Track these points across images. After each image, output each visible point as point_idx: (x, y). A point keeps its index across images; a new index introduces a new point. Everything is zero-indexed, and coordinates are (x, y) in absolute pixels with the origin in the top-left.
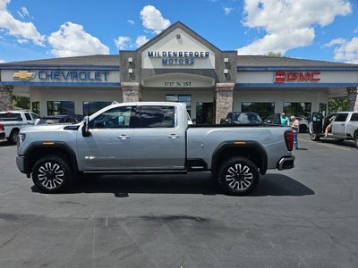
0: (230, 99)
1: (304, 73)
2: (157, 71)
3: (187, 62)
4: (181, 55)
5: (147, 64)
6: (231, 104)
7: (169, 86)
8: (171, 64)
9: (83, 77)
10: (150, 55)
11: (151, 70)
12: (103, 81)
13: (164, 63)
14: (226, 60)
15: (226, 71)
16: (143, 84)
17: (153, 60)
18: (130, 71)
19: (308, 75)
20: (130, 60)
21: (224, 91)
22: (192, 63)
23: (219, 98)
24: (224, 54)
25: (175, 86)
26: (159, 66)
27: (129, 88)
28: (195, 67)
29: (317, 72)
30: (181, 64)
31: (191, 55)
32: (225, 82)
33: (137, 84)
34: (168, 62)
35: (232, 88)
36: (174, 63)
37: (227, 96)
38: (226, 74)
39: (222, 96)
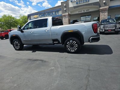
0: (106, 14)
2: (75, 7)
3: (86, 1)
5: (71, 5)
6: (107, 16)
7: (80, 12)
8: (80, 3)
9: (51, 14)
10: (71, 2)
11: (72, 7)
12: (57, 15)
13: (77, 3)
15: (104, 1)
16: (69, 13)
17: (73, 3)
18: (65, 9)
20: (65, 5)
21: (104, 11)
22: (88, 1)
23: (101, 14)
25: (83, 12)
26: (75, 5)
27: (65, 16)
28: (90, 2)
30: (84, 2)
32: (104, 6)
33: (67, 14)
34: (78, 3)
35: (107, 9)
36: (81, 3)
37: (105, 13)
38: (104, 3)
39: (102, 13)
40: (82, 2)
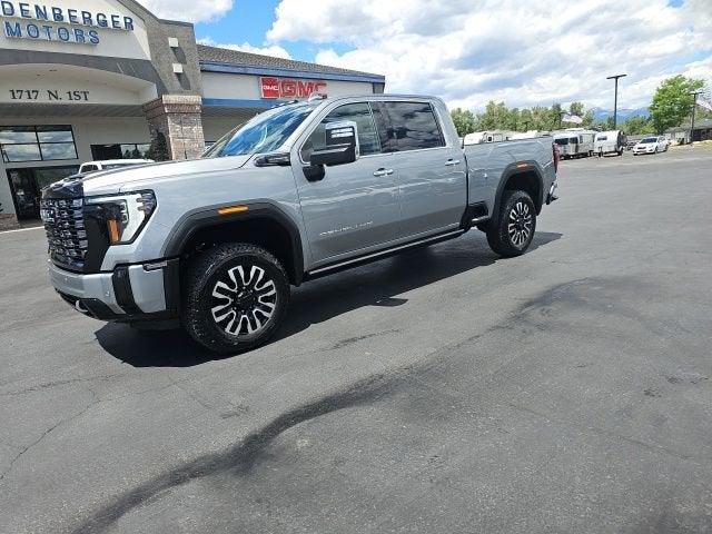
0: (198, 130)
1: (304, 82)
3: (80, 36)
4: (59, 17)
7: (24, 100)
13: (14, 34)
14: (173, 42)
15: (178, 68)
19: (310, 86)
21: (182, 113)
22: (95, 42)
23: (174, 128)
24: (165, 28)
28: (101, 51)
29: (321, 82)
30: (65, 41)
31: (88, 19)
32: (182, 93)
34: (24, 33)
35: (198, 108)
36: (43, 36)
37: (192, 124)
38: (178, 74)
39: (180, 123)
40: (55, 36)
